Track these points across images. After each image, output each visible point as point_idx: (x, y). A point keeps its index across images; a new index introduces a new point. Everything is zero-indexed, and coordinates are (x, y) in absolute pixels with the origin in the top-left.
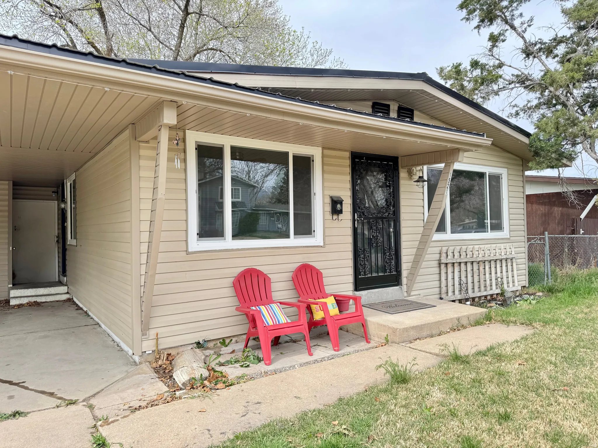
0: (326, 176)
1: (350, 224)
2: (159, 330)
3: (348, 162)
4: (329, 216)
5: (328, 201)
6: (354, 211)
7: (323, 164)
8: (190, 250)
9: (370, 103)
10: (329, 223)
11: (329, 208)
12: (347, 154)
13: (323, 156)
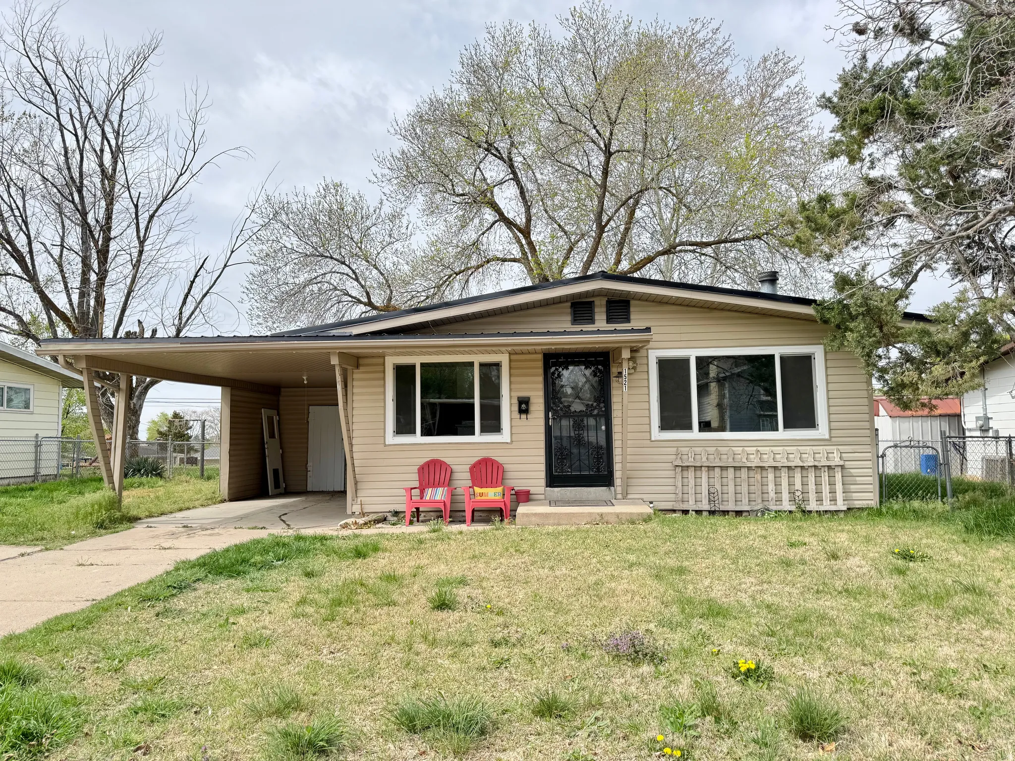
0: (513, 379)
1: (542, 422)
2: (363, 499)
3: (540, 364)
4: (516, 414)
5: (515, 401)
6: (548, 409)
7: (510, 368)
8: (387, 443)
9: (569, 304)
10: (517, 422)
11: (516, 408)
12: (540, 357)
13: (510, 361)
